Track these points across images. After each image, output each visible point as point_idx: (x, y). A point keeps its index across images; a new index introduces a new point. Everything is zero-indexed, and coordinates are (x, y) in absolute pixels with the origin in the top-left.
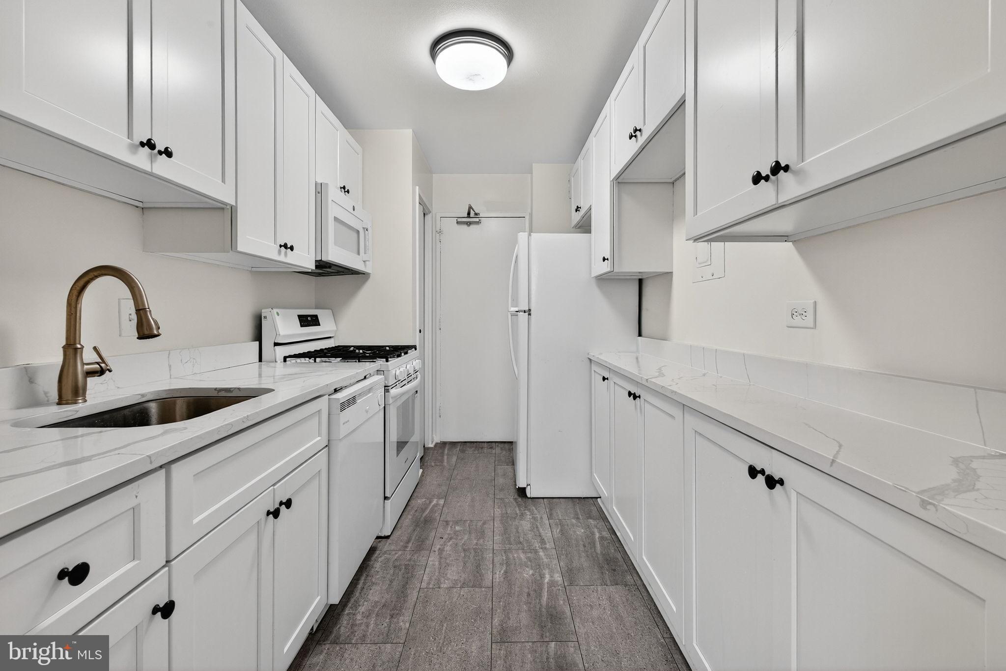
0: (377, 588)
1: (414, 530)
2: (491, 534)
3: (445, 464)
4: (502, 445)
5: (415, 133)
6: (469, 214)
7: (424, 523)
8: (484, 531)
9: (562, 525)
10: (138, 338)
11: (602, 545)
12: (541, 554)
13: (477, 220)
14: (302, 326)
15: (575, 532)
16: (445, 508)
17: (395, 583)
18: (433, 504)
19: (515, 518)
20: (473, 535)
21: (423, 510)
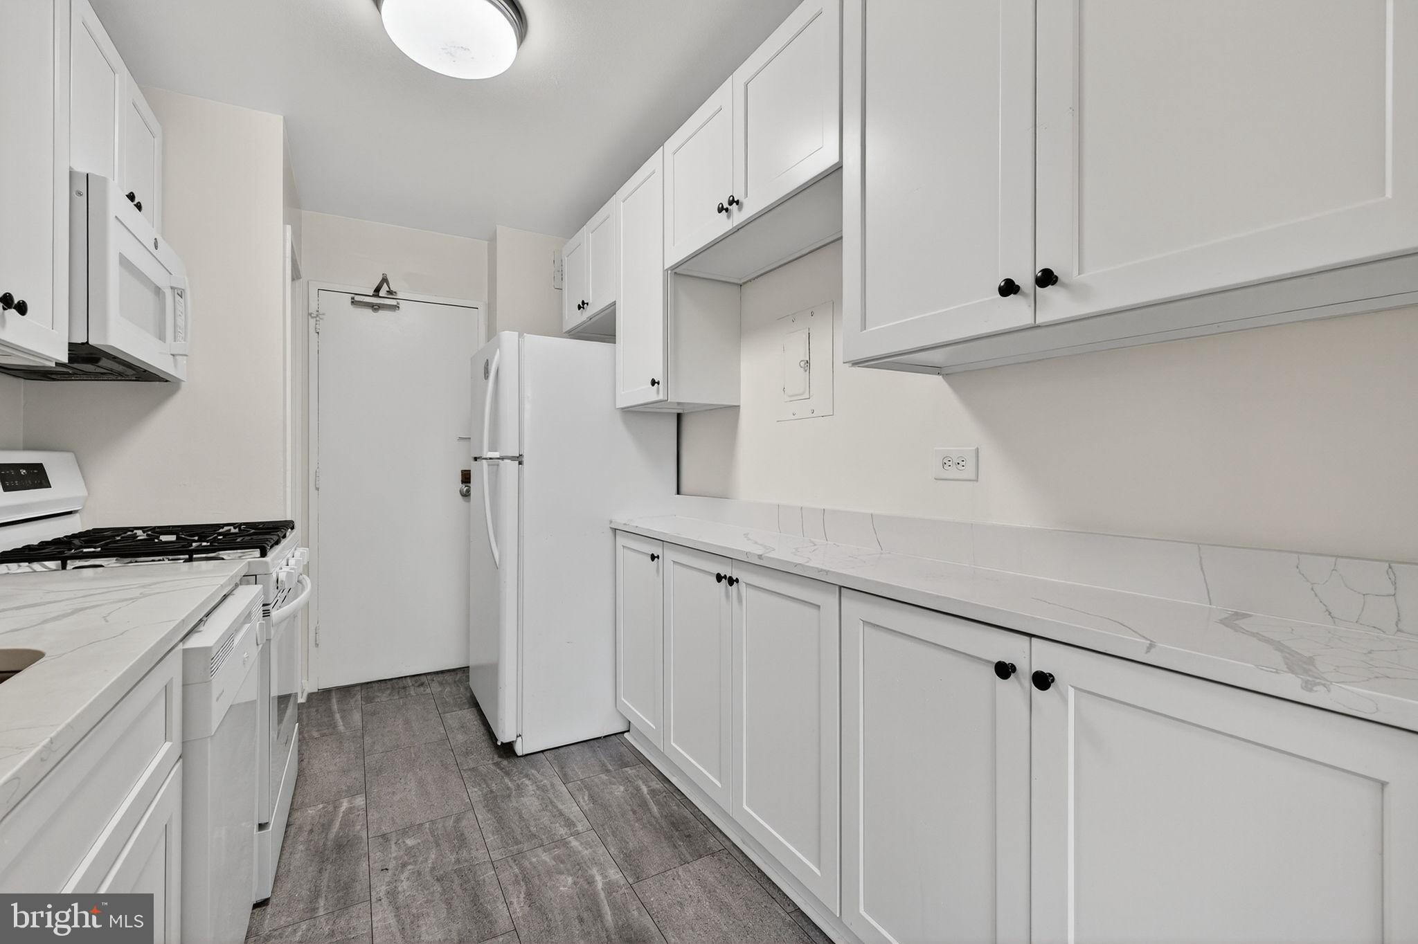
2: (477, 835)
3: (341, 728)
4: (440, 678)
5: (285, 120)
6: (377, 290)
7: (337, 852)
8: (462, 834)
9: (588, 788)
11: (657, 803)
12: (574, 843)
13: (393, 303)
14: (6, 488)
15: (611, 793)
16: (372, 813)
18: (343, 809)
19: (509, 796)
20: (445, 848)
21: (326, 827)
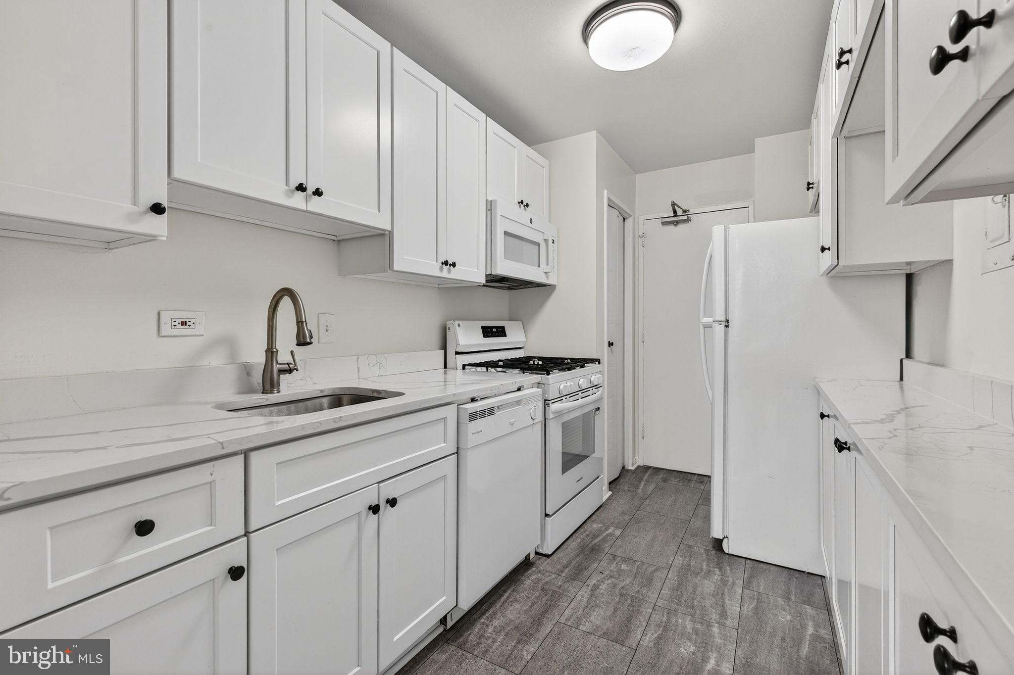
0: (517, 606)
1: (578, 555)
2: (659, 584)
3: (640, 490)
6: (675, 212)
7: (591, 551)
8: (652, 580)
9: (759, 601)
10: (296, 345)
11: (812, 647)
12: (716, 629)
13: (685, 217)
14: (485, 337)
15: (775, 616)
16: (619, 541)
17: (536, 607)
18: (608, 532)
19: (697, 575)
20: (639, 580)
21: (595, 537)
